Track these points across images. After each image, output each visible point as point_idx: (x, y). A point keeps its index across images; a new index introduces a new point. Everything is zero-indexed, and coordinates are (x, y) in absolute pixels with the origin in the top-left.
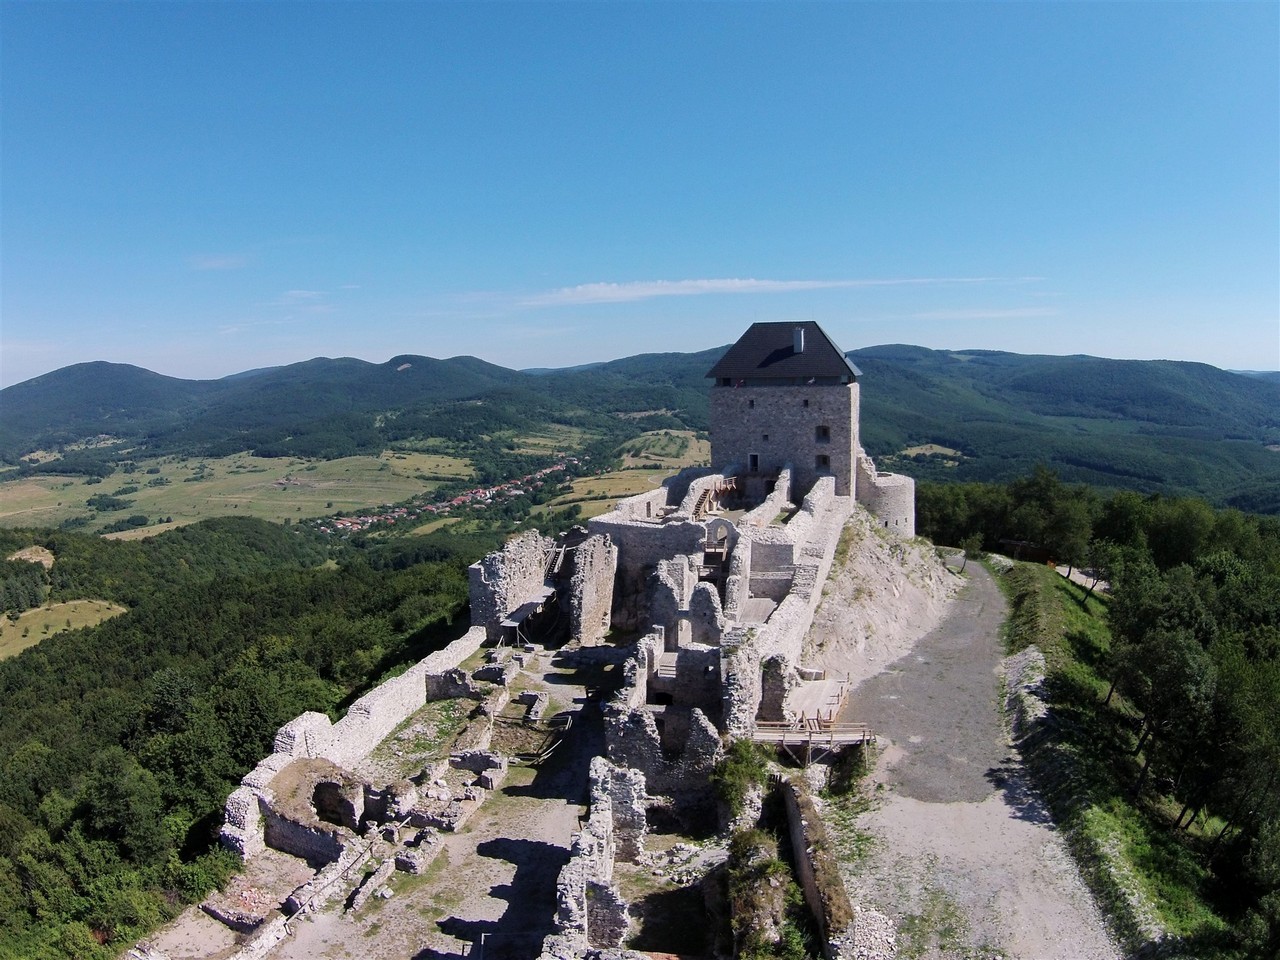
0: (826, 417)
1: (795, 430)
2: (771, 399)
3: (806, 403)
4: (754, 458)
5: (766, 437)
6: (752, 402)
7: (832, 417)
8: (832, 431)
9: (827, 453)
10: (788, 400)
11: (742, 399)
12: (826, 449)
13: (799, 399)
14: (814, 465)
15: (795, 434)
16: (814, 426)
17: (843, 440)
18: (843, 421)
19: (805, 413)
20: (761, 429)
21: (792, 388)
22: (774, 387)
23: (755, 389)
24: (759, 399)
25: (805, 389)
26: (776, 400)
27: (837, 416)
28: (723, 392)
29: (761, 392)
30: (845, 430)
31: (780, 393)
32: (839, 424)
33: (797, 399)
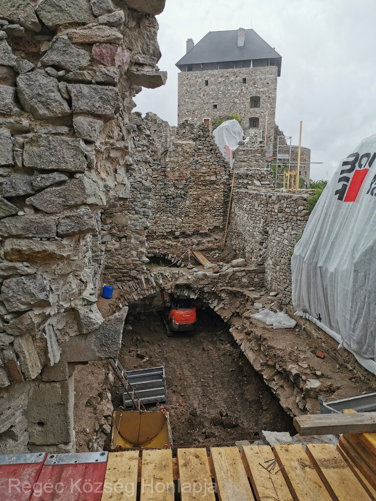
0: (258, 89)
1: (236, 100)
2: (220, 79)
3: (244, 80)
5: (215, 106)
6: (207, 82)
7: (261, 90)
8: (261, 100)
9: (258, 116)
10: (232, 79)
11: (200, 80)
12: (255, 112)
13: (240, 79)
14: (248, 125)
15: (235, 103)
16: (249, 97)
17: (269, 106)
18: (270, 92)
19: (243, 87)
20: (212, 101)
21: (235, 70)
22: (223, 70)
23: (210, 72)
24: (212, 79)
25: (244, 70)
26: (224, 79)
27: (266, 89)
28: (188, 75)
29: (213, 74)
30: (271, 99)
31: (226, 75)
32: (267, 94)
33: (238, 78)
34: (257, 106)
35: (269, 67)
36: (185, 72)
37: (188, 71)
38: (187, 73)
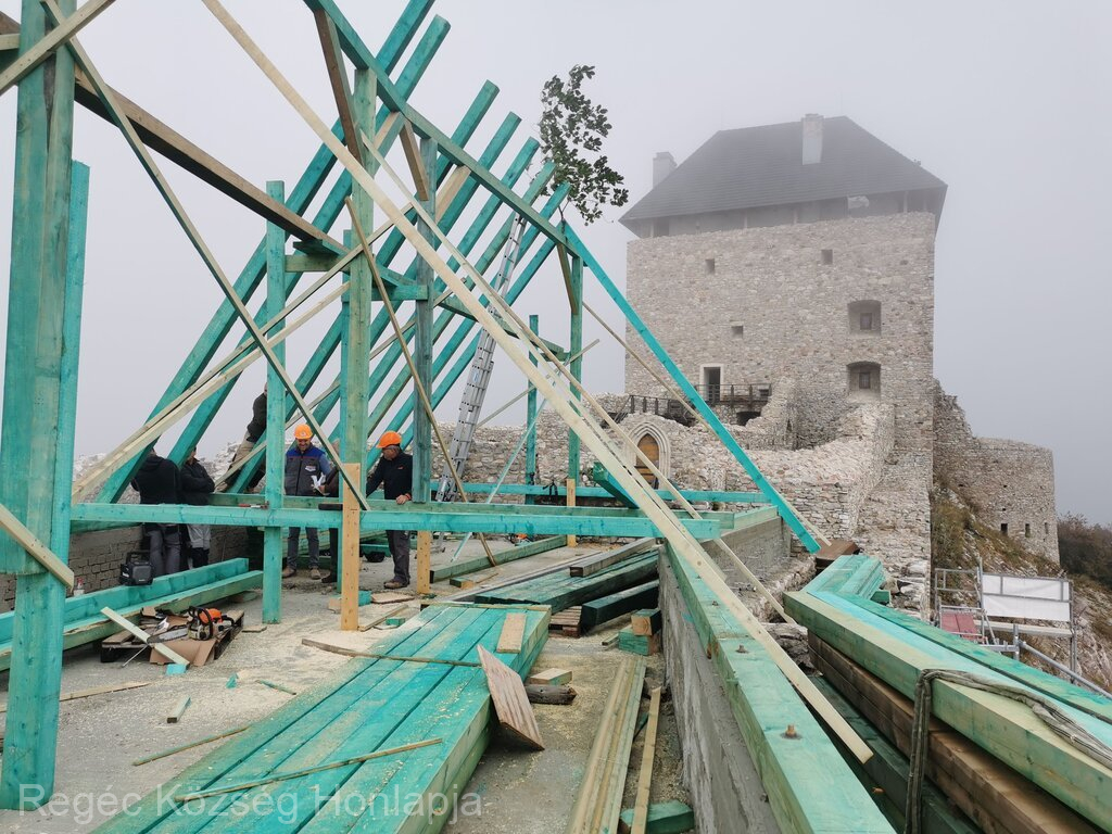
0: (873, 280)
1: (802, 312)
2: (751, 255)
3: (828, 256)
4: (713, 376)
5: (739, 330)
6: (711, 265)
7: (884, 281)
8: (884, 311)
9: (875, 358)
10: (790, 252)
11: (690, 259)
12: (867, 347)
13: (812, 251)
14: (844, 384)
15: (801, 321)
16: (844, 302)
17: (912, 328)
18: (912, 286)
19: (824, 276)
20: (728, 316)
21: (798, 228)
22: (758, 230)
23: (719, 235)
24: (727, 255)
25: (826, 227)
26: (762, 255)
27: (898, 279)
28: (655, 246)
29: (730, 242)
30: (918, 307)
31: (770, 242)
32: (903, 294)
33: (808, 250)
34: (870, 328)
35: (906, 216)
36: (647, 240)
37: (655, 236)
38: (652, 240)
